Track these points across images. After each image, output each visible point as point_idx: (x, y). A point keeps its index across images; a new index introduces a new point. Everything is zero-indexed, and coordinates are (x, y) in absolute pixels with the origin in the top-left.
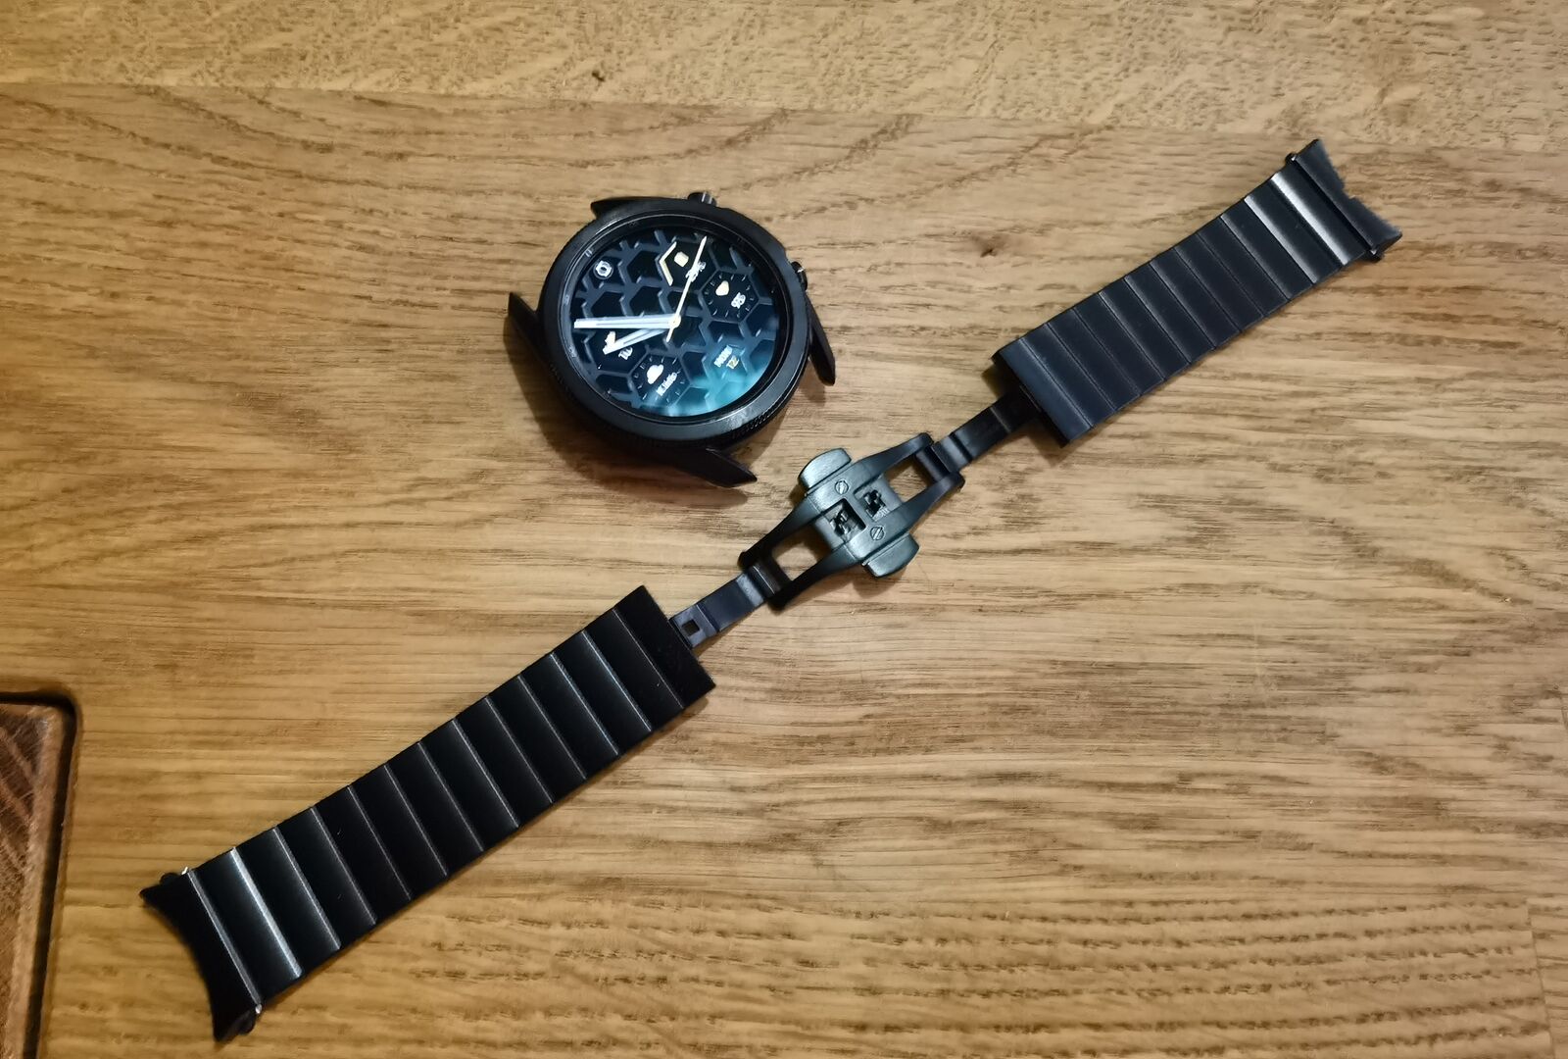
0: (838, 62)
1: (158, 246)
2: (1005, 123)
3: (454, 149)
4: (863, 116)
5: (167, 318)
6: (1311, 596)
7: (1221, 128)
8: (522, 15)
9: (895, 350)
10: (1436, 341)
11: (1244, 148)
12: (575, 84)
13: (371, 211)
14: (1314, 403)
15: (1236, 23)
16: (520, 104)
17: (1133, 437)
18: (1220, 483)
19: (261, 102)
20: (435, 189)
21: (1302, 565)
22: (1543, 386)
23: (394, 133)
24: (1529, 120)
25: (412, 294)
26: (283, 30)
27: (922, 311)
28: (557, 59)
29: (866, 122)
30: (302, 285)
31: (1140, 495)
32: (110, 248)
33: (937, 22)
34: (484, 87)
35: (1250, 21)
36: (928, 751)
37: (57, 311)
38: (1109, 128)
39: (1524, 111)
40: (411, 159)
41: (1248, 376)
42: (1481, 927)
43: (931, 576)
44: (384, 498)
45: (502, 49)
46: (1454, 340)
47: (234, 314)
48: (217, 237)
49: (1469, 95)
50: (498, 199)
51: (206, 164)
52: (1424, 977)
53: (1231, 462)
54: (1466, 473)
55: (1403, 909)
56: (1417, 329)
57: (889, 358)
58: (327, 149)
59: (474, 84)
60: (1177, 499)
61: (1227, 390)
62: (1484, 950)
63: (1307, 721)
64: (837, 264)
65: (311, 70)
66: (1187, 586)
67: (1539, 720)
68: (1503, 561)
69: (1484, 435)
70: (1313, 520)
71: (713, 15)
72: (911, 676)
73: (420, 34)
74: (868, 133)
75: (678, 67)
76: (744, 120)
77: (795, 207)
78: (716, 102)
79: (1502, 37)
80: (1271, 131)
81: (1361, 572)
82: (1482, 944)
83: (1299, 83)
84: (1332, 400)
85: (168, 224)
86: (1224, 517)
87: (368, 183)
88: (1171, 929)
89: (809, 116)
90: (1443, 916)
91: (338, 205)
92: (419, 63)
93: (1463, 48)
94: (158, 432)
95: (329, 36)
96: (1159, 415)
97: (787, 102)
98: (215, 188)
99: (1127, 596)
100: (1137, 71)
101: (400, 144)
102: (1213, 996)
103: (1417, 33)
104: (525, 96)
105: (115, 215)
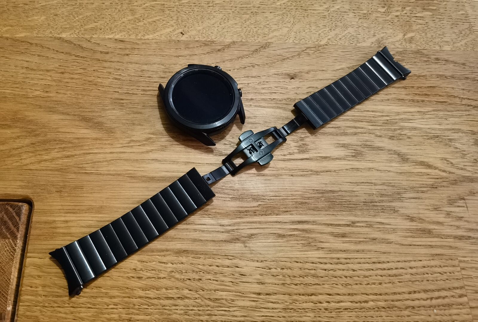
0: (249, 29)
1: (59, 79)
2: (296, 44)
3: (142, 53)
4: (256, 43)
5: (62, 98)
6: (389, 171)
7: (358, 45)
8: (161, 18)
9: (266, 105)
10: (423, 101)
11: (365, 50)
12: (176, 36)
13: (119, 69)
14: (388, 118)
15: (362, 17)
16: (160, 41)
17: (335, 128)
18: (360, 140)
19: (89, 41)
20: (136, 63)
21: (386, 163)
22: (455, 113)
23: (126, 49)
24: (447, 42)
25: (130, 91)
26: (95, 22)
27: (273, 94)
28: (171, 29)
29: (257, 44)
30: (99, 89)
31: (338, 144)
32: (46, 79)
33: (277, 18)
34: (151, 37)
35: (366, 16)
36: (277, 215)
37: (31, 96)
38: (326, 45)
39: (445, 39)
40: (130, 56)
41: (368, 111)
42: (444, 266)
43: (277, 166)
44: (121, 146)
45: (156, 27)
46: (428, 101)
47: (80, 97)
48: (76, 76)
49: (429, 35)
50: (155, 66)
51: (74, 57)
52: (428, 281)
53: (364, 134)
54: (433, 137)
55: (421, 261)
56: (417, 98)
57: (264, 107)
58: (107, 53)
59: (148, 36)
60: (349, 144)
61: (362, 115)
62: (445, 273)
63: (389, 207)
64: (249, 82)
65: (103, 33)
66: (352, 169)
67: (459, 206)
68: (446, 162)
69: (438, 127)
70: (389, 150)
71: (214, 17)
72: (272, 194)
73: (133, 23)
74: (258, 47)
75: (205, 31)
76: (223, 44)
77: (237, 67)
78: (215, 40)
79: (438, 20)
80: (372, 45)
81: (404, 165)
82: (445, 271)
83: (380, 33)
84: (393, 117)
85: (63, 73)
86: (362, 150)
87: (118, 62)
88: (351, 266)
89: (241, 43)
90: (433, 263)
91: (110, 68)
92: (133, 31)
93: (427, 23)
94: (58, 128)
95: (108, 24)
96: (343, 122)
97: (235, 40)
98: (76, 64)
99: (335, 171)
100: (334, 30)
101: (127, 52)
102: (365, 286)
103: (413, 19)
104: (162, 39)
105: (48, 71)
